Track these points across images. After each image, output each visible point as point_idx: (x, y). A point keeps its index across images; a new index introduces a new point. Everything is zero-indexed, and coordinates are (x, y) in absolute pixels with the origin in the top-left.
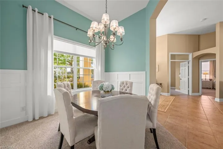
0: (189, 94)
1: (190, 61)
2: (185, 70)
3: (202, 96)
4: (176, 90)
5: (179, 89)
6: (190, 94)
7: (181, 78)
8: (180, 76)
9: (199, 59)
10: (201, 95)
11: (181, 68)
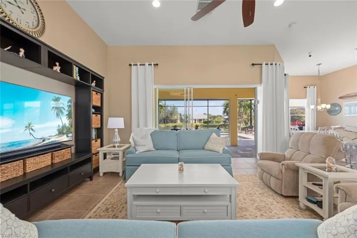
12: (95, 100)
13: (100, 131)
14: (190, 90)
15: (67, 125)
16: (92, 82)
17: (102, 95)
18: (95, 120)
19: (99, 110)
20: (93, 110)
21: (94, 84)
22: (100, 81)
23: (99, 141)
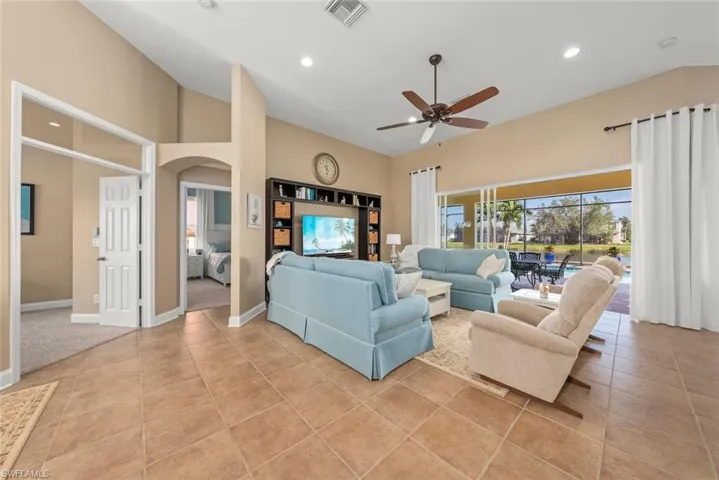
0: (144, 325)
1: (148, 175)
2: (125, 213)
3: (188, 314)
4: (76, 317)
5: (96, 309)
6: (148, 323)
7: (101, 256)
8: (96, 242)
9: (180, 176)
10: (186, 312)
11: (104, 205)
12: (373, 218)
13: (378, 246)
14: (492, 191)
15: (353, 241)
16: (370, 203)
17: (379, 213)
18: (372, 237)
19: (377, 227)
20: (371, 228)
21: (371, 205)
22: (377, 201)
23: (376, 255)
